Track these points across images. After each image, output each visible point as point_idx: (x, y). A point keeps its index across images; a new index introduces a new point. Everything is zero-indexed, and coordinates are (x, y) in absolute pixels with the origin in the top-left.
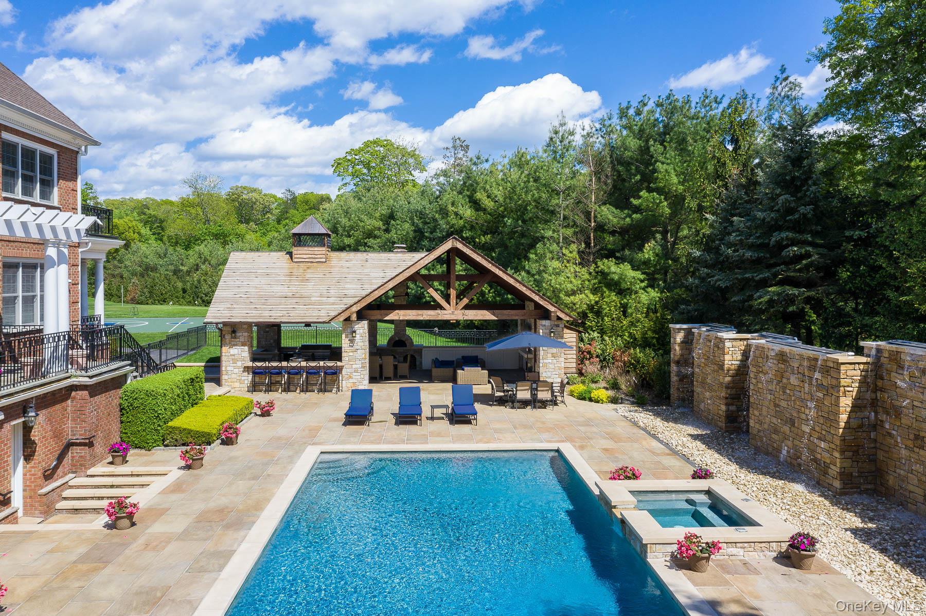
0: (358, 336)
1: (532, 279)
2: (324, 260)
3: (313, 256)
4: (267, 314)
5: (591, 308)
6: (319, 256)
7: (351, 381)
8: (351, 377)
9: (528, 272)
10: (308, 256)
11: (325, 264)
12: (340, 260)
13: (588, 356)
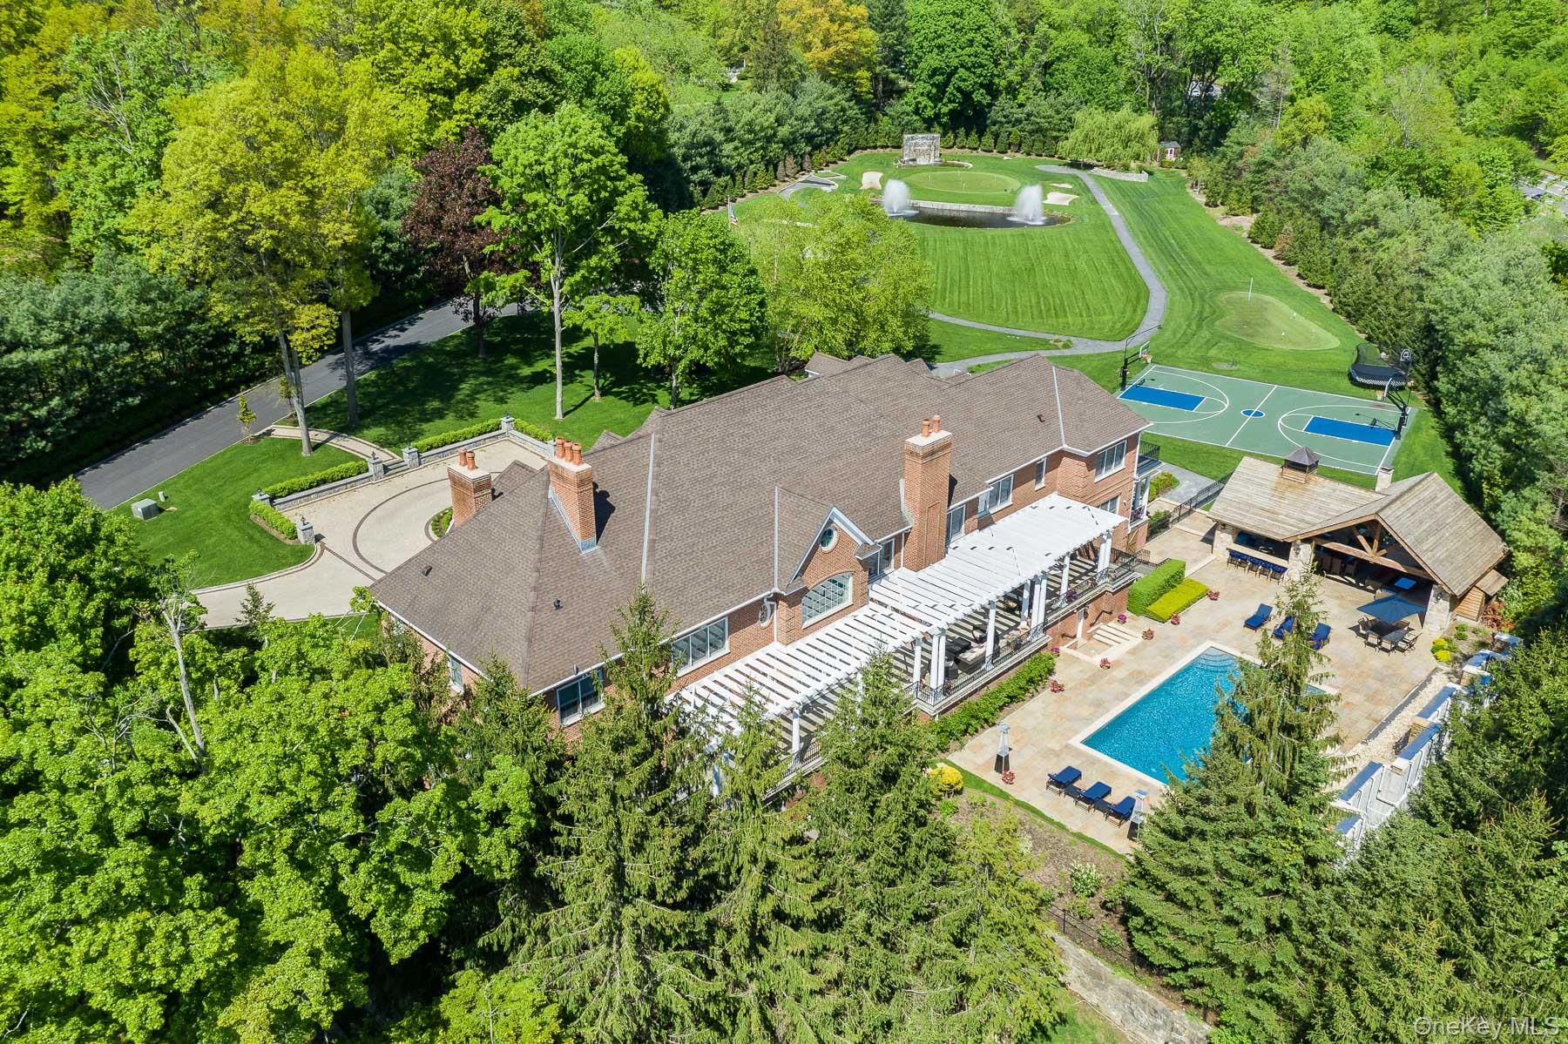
2: (1303, 482)
3: (1296, 477)
6: (1300, 478)
10: (1291, 476)
11: (1303, 486)
12: (1316, 483)
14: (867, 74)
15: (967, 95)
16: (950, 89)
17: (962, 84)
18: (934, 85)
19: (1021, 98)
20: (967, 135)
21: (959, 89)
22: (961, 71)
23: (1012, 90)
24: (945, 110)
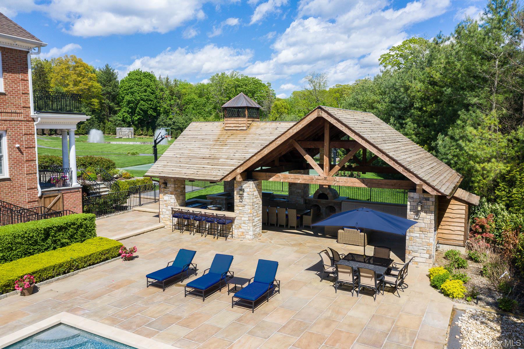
0: (245, 194)
1: (454, 144)
2: (245, 128)
3: (238, 125)
4: (184, 171)
5: (503, 177)
6: (241, 125)
7: (241, 230)
8: (240, 228)
9: (452, 138)
10: (232, 125)
11: (245, 132)
12: (258, 127)
13: (480, 230)
14: (97, 101)
15: (145, 112)
16: (138, 109)
17: (142, 107)
18: (130, 108)
19: (171, 116)
20: (148, 130)
21: (141, 109)
22: (142, 102)
23: (167, 113)
24: (136, 118)
